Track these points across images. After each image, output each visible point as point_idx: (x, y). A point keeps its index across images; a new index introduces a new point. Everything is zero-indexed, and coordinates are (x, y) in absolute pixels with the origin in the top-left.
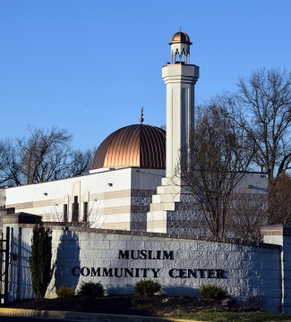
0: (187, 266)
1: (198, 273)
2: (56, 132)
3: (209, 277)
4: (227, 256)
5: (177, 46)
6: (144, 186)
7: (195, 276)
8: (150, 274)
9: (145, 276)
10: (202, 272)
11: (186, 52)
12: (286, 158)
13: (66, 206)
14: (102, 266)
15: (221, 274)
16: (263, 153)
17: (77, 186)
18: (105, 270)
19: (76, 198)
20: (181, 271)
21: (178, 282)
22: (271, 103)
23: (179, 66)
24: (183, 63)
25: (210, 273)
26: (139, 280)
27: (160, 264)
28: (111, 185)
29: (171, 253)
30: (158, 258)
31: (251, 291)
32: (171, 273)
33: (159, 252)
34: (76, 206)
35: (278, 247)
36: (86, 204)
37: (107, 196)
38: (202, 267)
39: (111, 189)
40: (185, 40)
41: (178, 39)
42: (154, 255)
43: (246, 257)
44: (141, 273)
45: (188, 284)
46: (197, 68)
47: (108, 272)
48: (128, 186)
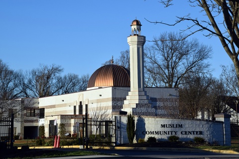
0: (188, 130)
1: (192, 133)
2: (55, 67)
3: (196, 134)
4: (203, 126)
5: (135, 27)
6: (118, 96)
7: (191, 134)
8: (174, 133)
9: (172, 134)
10: (194, 132)
11: (139, 29)
12: (178, 79)
13: (75, 107)
14: (154, 131)
15: (201, 133)
16: (167, 76)
17: (81, 97)
18: (156, 132)
19: (81, 102)
20: (185, 132)
21: (185, 136)
22: (170, 50)
23: (136, 37)
24: (138, 35)
25: (197, 132)
26: (169, 135)
27: (177, 129)
28: (101, 95)
29: (182, 125)
30: (177, 127)
31: (213, 139)
32: (182, 133)
33: (177, 125)
34: (81, 106)
35: (222, 122)
36: (87, 105)
37: (98, 101)
38: (193, 130)
39: (101, 98)
40: (138, 24)
41: (135, 23)
42: (175, 126)
43: (210, 126)
44: (170, 133)
45: (188, 137)
46: (145, 37)
47: (157, 133)
48: (111, 96)
